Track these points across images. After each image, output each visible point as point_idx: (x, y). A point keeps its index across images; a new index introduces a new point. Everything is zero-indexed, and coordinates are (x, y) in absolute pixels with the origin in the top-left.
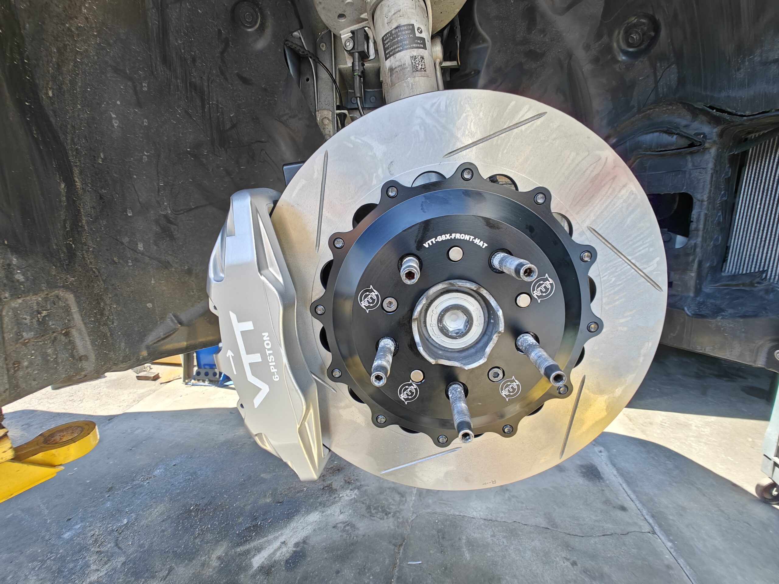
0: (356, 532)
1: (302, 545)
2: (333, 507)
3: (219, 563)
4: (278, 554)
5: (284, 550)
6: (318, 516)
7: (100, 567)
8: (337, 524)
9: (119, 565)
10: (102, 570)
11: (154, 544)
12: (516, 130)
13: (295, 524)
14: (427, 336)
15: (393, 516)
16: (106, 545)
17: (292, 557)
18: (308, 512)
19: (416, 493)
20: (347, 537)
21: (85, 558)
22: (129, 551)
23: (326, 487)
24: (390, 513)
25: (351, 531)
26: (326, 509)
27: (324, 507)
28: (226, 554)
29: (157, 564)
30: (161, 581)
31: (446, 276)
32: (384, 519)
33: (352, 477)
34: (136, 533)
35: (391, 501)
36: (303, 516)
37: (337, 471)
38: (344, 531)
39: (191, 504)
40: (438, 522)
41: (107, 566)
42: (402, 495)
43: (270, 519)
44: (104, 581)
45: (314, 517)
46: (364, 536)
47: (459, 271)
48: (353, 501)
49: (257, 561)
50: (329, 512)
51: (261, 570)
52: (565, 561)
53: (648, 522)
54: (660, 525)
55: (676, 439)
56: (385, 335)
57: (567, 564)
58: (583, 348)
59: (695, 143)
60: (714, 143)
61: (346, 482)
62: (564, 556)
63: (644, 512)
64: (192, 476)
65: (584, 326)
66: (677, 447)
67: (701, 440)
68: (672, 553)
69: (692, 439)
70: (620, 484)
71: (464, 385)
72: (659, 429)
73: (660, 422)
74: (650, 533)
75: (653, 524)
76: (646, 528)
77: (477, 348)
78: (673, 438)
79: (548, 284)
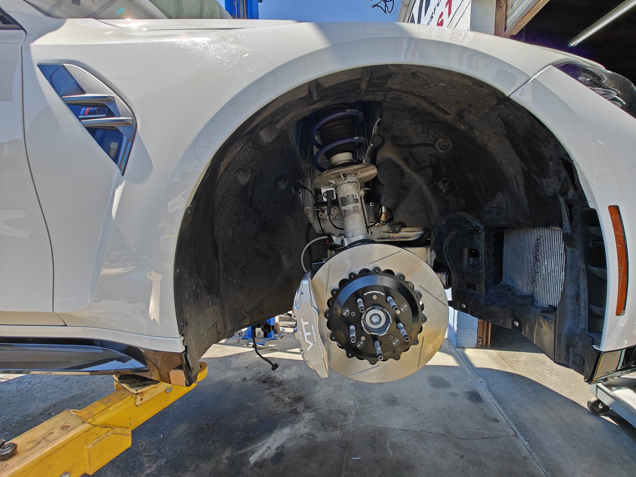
0: (316, 440)
1: (281, 449)
2: (299, 424)
3: (228, 461)
4: (266, 455)
5: (270, 452)
6: (289, 430)
7: (151, 465)
8: (302, 435)
9: (163, 463)
10: (153, 467)
11: (183, 450)
12: (392, 256)
13: (275, 436)
14: (366, 324)
15: (340, 429)
16: (152, 452)
17: (275, 456)
18: (282, 427)
19: (354, 413)
20: (310, 443)
21: (140, 460)
22: (168, 455)
23: (293, 410)
24: (337, 427)
25: (312, 439)
26: (294, 425)
28: (232, 455)
29: (188, 462)
30: (192, 473)
31: (372, 305)
32: (334, 431)
33: (310, 404)
34: (170, 443)
35: (338, 419)
36: (279, 430)
37: (299, 400)
38: (308, 439)
39: (203, 424)
40: (370, 432)
41: (155, 464)
42: (345, 415)
43: (257, 432)
44: (156, 473)
45: (287, 431)
46: (321, 442)
47: (376, 303)
48: (312, 420)
49: (253, 459)
50: (297, 427)
51: (255, 465)
52: (456, 455)
53: (513, 429)
54: (520, 431)
55: (535, 372)
56: (352, 324)
57: (458, 457)
58: (422, 327)
59: (476, 230)
60: (483, 231)
61: (306, 407)
62: (455, 452)
63: (511, 423)
64: (200, 405)
65: (420, 319)
66: (535, 377)
67: (553, 372)
68: (528, 449)
69: (547, 372)
70: (495, 404)
71: (380, 341)
72: (523, 365)
73: (524, 360)
74: (514, 436)
75: (516, 431)
76: (511, 433)
77: (383, 328)
78: (533, 371)
79: (406, 306)
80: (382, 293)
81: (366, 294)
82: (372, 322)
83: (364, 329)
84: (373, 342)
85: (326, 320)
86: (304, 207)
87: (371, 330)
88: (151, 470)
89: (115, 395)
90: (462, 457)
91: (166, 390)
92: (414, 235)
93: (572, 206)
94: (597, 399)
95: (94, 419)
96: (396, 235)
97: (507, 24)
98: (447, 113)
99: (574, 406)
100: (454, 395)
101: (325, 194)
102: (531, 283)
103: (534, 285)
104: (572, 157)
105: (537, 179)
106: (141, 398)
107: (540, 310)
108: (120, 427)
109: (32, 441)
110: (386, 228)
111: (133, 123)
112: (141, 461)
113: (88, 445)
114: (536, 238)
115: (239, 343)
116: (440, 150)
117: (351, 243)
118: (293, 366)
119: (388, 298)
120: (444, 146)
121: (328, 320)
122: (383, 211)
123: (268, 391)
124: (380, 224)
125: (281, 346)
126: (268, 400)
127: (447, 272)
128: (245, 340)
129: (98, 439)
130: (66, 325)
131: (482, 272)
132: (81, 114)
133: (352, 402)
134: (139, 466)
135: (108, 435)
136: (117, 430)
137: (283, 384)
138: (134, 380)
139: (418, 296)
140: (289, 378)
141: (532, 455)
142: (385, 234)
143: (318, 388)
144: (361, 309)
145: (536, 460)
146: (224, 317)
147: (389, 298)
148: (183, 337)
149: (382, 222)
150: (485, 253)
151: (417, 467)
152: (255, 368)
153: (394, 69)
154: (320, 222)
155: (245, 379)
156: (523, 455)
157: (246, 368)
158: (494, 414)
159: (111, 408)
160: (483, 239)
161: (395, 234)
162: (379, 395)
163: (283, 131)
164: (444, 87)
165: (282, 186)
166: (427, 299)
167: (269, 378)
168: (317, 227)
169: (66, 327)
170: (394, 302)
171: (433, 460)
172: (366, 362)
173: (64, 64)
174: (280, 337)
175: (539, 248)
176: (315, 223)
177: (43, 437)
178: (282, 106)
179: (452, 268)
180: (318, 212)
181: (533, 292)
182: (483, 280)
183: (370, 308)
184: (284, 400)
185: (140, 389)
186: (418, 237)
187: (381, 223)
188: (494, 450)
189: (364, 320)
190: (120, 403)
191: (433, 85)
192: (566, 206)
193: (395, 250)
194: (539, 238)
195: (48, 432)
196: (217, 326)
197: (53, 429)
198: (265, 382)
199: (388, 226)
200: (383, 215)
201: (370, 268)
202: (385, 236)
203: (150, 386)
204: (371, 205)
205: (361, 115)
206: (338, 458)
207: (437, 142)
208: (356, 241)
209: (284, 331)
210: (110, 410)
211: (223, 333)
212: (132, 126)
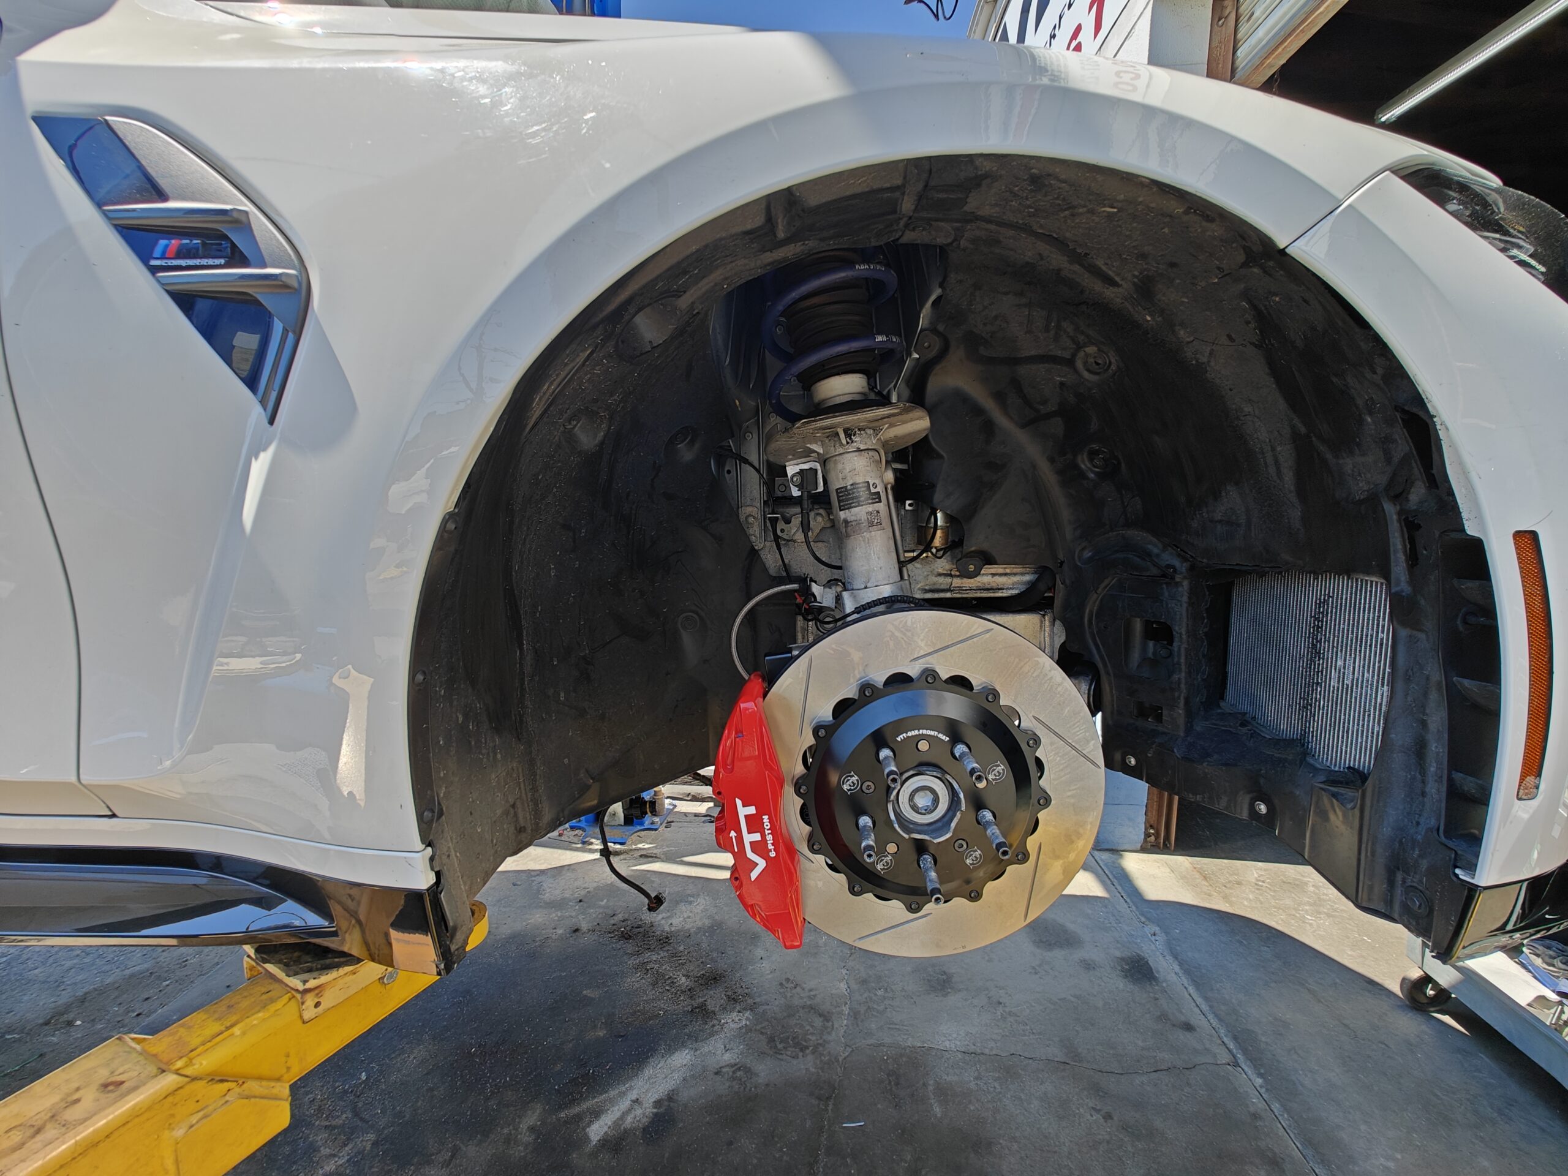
0: (754, 1080)
1: (666, 1103)
2: (712, 1041)
3: (533, 1137)
4: (629, 1119)
5: (639, 1112)
6: (688, 1057)
7: (336, 1150)
8: (721, 1068)
9: (368, 1147)
10: (341, 1155)
11: (420, 1111)
12: (968, 642)
13: (651, 1071)
14: (899, 811)
15: (813, 1053)
16: (338, 1117)
17: (652, 1122)
18: (671, 1050)
19: (848, 1013)
20: (739, 1088)
22: (380, 1123)
23: (696, 1008)
24: (807, 1047)
25: (745, 1079)
26: (701, 1044)
27: (696, 1042)
28: (544, 1122)
29: (431, 1142)
30: (442, 1168)
31: (915, 765)
32: (798, 1058)
33: (740, 991)
34: (386, 1094)
35: (808, 1027)
36: (663, 1057)
37: (712, 982)
38: (733, 1079)
39: (471, 1044)
40: (887, 1059)
41: (346, 1148)
42: (826, 1017)
43: (608, 1063)
44: (348, 1171)
45: (682, 1058)
46: (767, 1085)
47: (926, 759)
48: (744, 1030)
49: (597, 1131)
50: (706, 1050)
51: (603, 1146)
52: (1093, 1113)
53: (1227, 1048)
54: (1245, 1052)
55: (1279, 908)
56: (864, 813)
57: (1096, 1116)
58: (1037, 818)
59: (1167, 575)
60: (1185, 578)
61: (729, 998)
62: (1091, 1105)
63: (1222, 1031)
64: (464, 997)
65: (1034, 800)
66: (1280, 922)
67: (1322, 909)
68: (1263, 1095)
69: (1307, 908)
70: (1185, 987)
71: (933, 855)
72: (1253, 892)
73: (1254, 881)
74: (1229, 1065)
75: (1234, 1051)
76: (1224, 1057)
77: (943, 823)
78: (1275, 908)
79: (1000, 769)
80: (941, 736)
81: (901, 736)
82: (915, 808)
83: (896, 826)
84: (916, 858)
85: (799, 802)
86: (738, 508)
87: (911, 826)
88: (336, 1162)
89: (245, 994)
90: (1108, 1117)
91: (382, 978)
92: (1013, 584)
93: (1419, 527)
94: (1422, 973)
95: (191, 1060)
96: (967, 583)
97: (1238, 62)
98: (1112, 283)
99: (1369, 992)
100: (1088, 966)
101: (795, 479)
102: (1300, 709)
103: (1307, 714)
104: (1434, 407)
105: (1329, 456)
106: (316, 1000)
107: (1322, 778)
108: (260, 1078)
109: (20, 1125)
110: (944, 564)
111: (300, 284)
112: (310, 1139)
113: (173, 1129)
114: (1316, 600)
115: (562, 838)
116: (1086, 375)
117: (862, 606)
118: (699, 895)
119: (956, 749)
120: (1098, 364)
121: (802, 801)
122: (939, 523)
123: (634, 961)
124: (930, 554)
125: (667, 847)
126: (634, 981)
127: (1090, 677)
128: (577, 832)
129: (201, 1114)
130: (114, 816)
131: (1179, 679)
132: (155, 256)
133: (843, 986)
134: (305, 1153)
135: (227, 1102)
136: (253, 1086)
137: (670, 941)
138: (296, 954)
139: (1031, 742)
140: (687, 926)
141: (1272, 1111)
142: (941, 580)
143: (759, 952)
144: (891, 777)
145: (1282, 1122)
146: (534, 789)
147: (960, 749)
148: (430, 849)
149: (934, 550)
150: (1188, 631)
151: (1001, 1144)
152: (602, 901)
153: (988, 166)
154: (779, 548)
155: (577, 930)
156: (1252, 1109)
157: (580, 901)
158: (1184, 1011)
159: (236, 1030)
160: (1185, 599)
161: (965, 580)
162: (909, 969)
163: (695, 315)
164: (1110, 216)
165: (687, 453)
166: (1052, 751)
167: (639, 927)
168: (770, 559)
169: (114, 820)
170: (974, 760)
171: (1038, 1126)
172: (895, 908)
173: (108, 118)
174: (664, 825)
175: (1322, 625)
176: (767, 550)
177: (50, 1114)
178: (698, 251)
179: (1105, 665)
180: (773, 522)
181: (1305, 732)
182: (1182, 698)
183: (911, 773)
184: (675, 981)
185: (314, 979)
186: (1023, 588)
187: (932, 553)
188: (1184, 1098)
189: (895, 802)
190: (260, 1015)
191: (1085, 209)
192: (1401, 527)
193: (976, 626)
194: (1324, 599)
195: (62, 1100)
196: (516, 815)
197: (78, 1089)
198: (626, 937)
199: (949, 559)
200: (939, 533)
201: (913, 671)
202: (941, 584)
203: (341, 969)
204: (908, 508)
205: (891, 278)
206: (808, 1124)
207: (1081, 354)
208: (873, 601)
209: (676, 810)
210: (233, 1034)
211: (532, 830)
212: (297, 291)
